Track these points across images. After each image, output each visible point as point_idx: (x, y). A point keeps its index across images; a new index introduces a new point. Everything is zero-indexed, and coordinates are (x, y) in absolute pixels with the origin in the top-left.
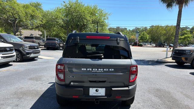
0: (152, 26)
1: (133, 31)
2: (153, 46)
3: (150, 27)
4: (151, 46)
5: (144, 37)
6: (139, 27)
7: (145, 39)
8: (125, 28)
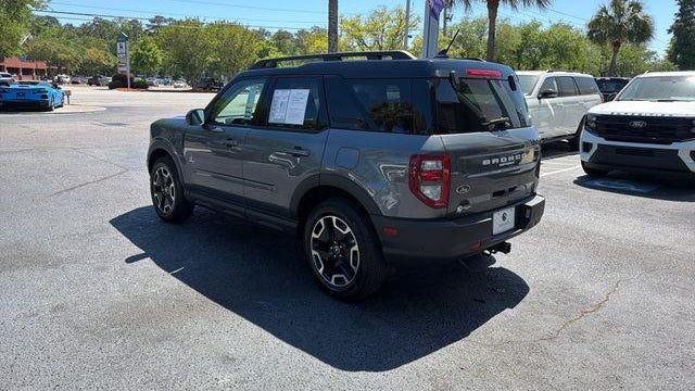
0: (158, 19)
1: (85, 31)
2: (179, 87)
3: (152, 21)
4: (172, 88)
5: (147, 57)
6: (110, 19)
7: (152, 64)
8: (48, 17)
